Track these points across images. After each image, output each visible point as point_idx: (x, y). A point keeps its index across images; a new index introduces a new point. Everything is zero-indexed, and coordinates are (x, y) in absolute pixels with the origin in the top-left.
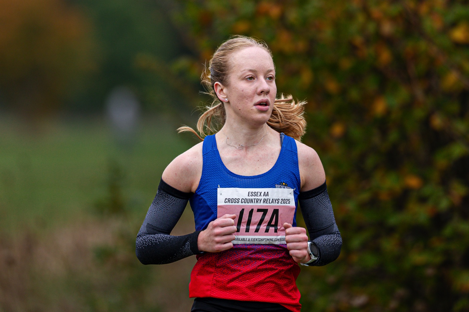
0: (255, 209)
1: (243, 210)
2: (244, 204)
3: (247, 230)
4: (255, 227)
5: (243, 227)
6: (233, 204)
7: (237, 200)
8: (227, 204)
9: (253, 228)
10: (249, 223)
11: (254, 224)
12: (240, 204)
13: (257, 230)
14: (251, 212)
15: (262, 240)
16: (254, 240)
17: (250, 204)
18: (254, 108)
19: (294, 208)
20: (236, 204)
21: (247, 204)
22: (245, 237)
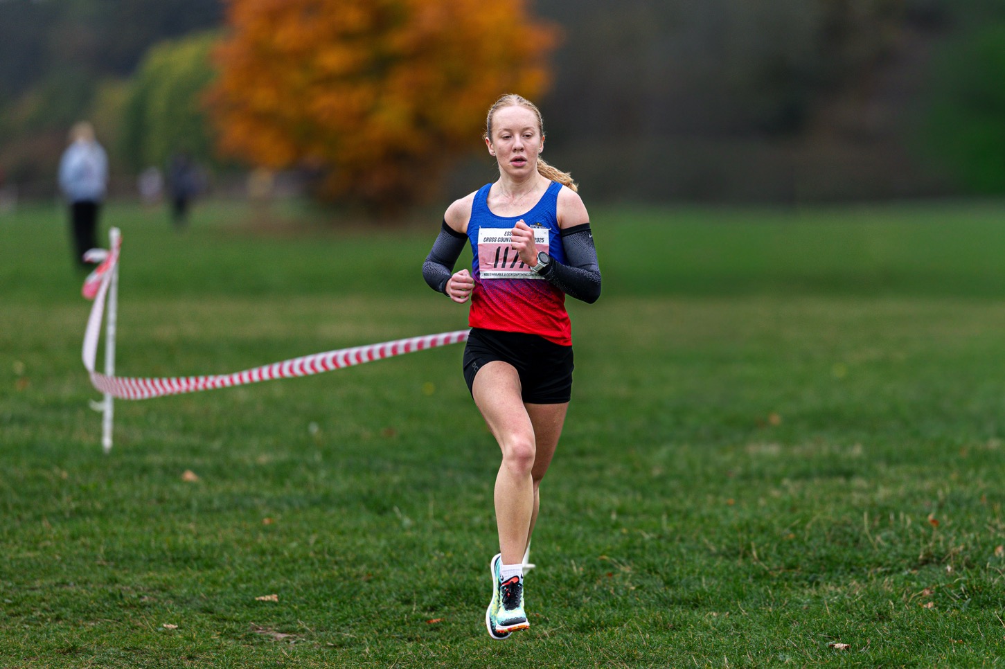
0: (510, 247)
1: (499, 247)
2: (500, 242)
3: (503, 266)
4: (511, 263)
5: (500, 263)
6: (491, 242)
7: (493, 239)
8: (486, 242)
9: (508, 264)
10: (505, 260)
11: (510, 261)
12: (497, 242)
13: (512, 266)
14: (507, 250)
15: (517, 275)
16: (509, 275)
17: (506, 243)
18: (510, 164)
19: (547, 247)
20: (494, 242)
21: (503, 242)
22: (501, 272)
